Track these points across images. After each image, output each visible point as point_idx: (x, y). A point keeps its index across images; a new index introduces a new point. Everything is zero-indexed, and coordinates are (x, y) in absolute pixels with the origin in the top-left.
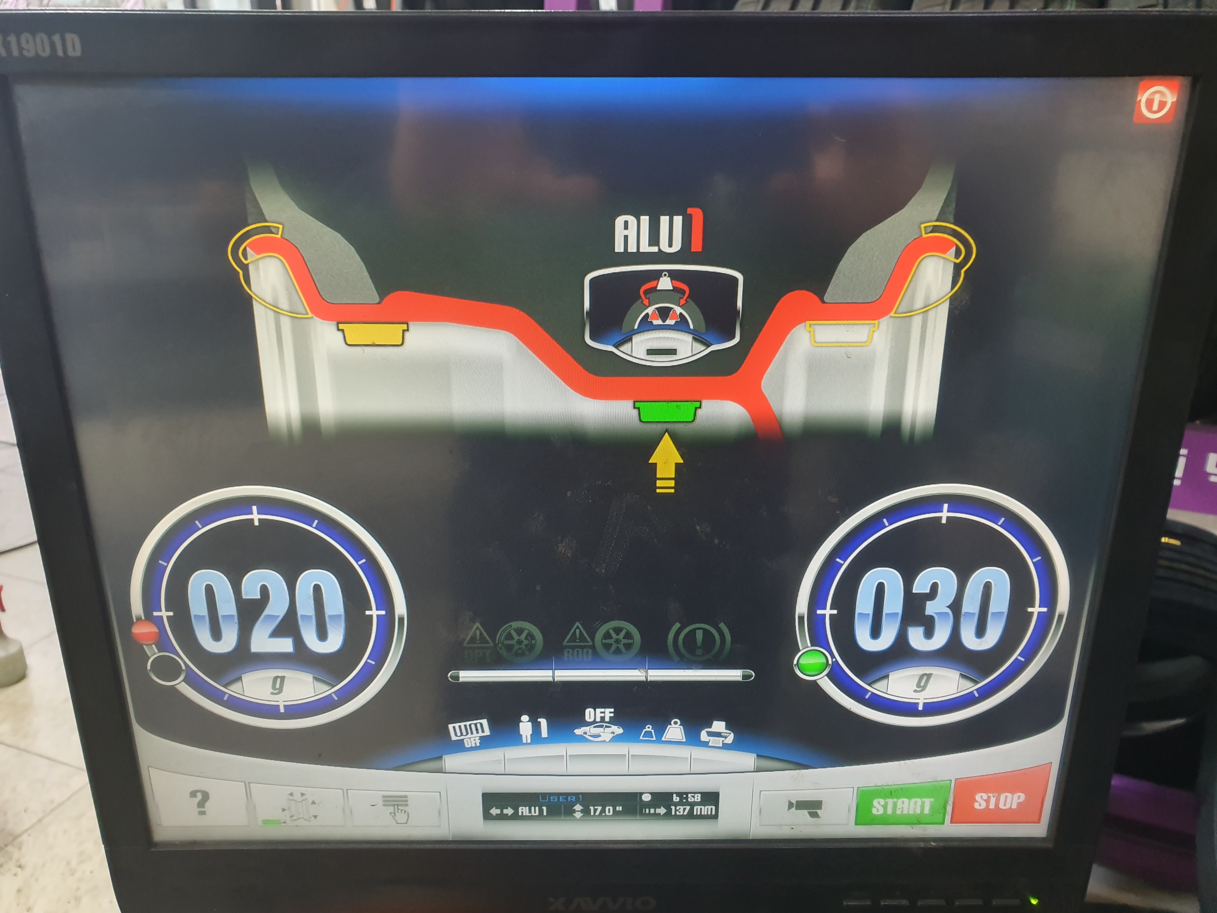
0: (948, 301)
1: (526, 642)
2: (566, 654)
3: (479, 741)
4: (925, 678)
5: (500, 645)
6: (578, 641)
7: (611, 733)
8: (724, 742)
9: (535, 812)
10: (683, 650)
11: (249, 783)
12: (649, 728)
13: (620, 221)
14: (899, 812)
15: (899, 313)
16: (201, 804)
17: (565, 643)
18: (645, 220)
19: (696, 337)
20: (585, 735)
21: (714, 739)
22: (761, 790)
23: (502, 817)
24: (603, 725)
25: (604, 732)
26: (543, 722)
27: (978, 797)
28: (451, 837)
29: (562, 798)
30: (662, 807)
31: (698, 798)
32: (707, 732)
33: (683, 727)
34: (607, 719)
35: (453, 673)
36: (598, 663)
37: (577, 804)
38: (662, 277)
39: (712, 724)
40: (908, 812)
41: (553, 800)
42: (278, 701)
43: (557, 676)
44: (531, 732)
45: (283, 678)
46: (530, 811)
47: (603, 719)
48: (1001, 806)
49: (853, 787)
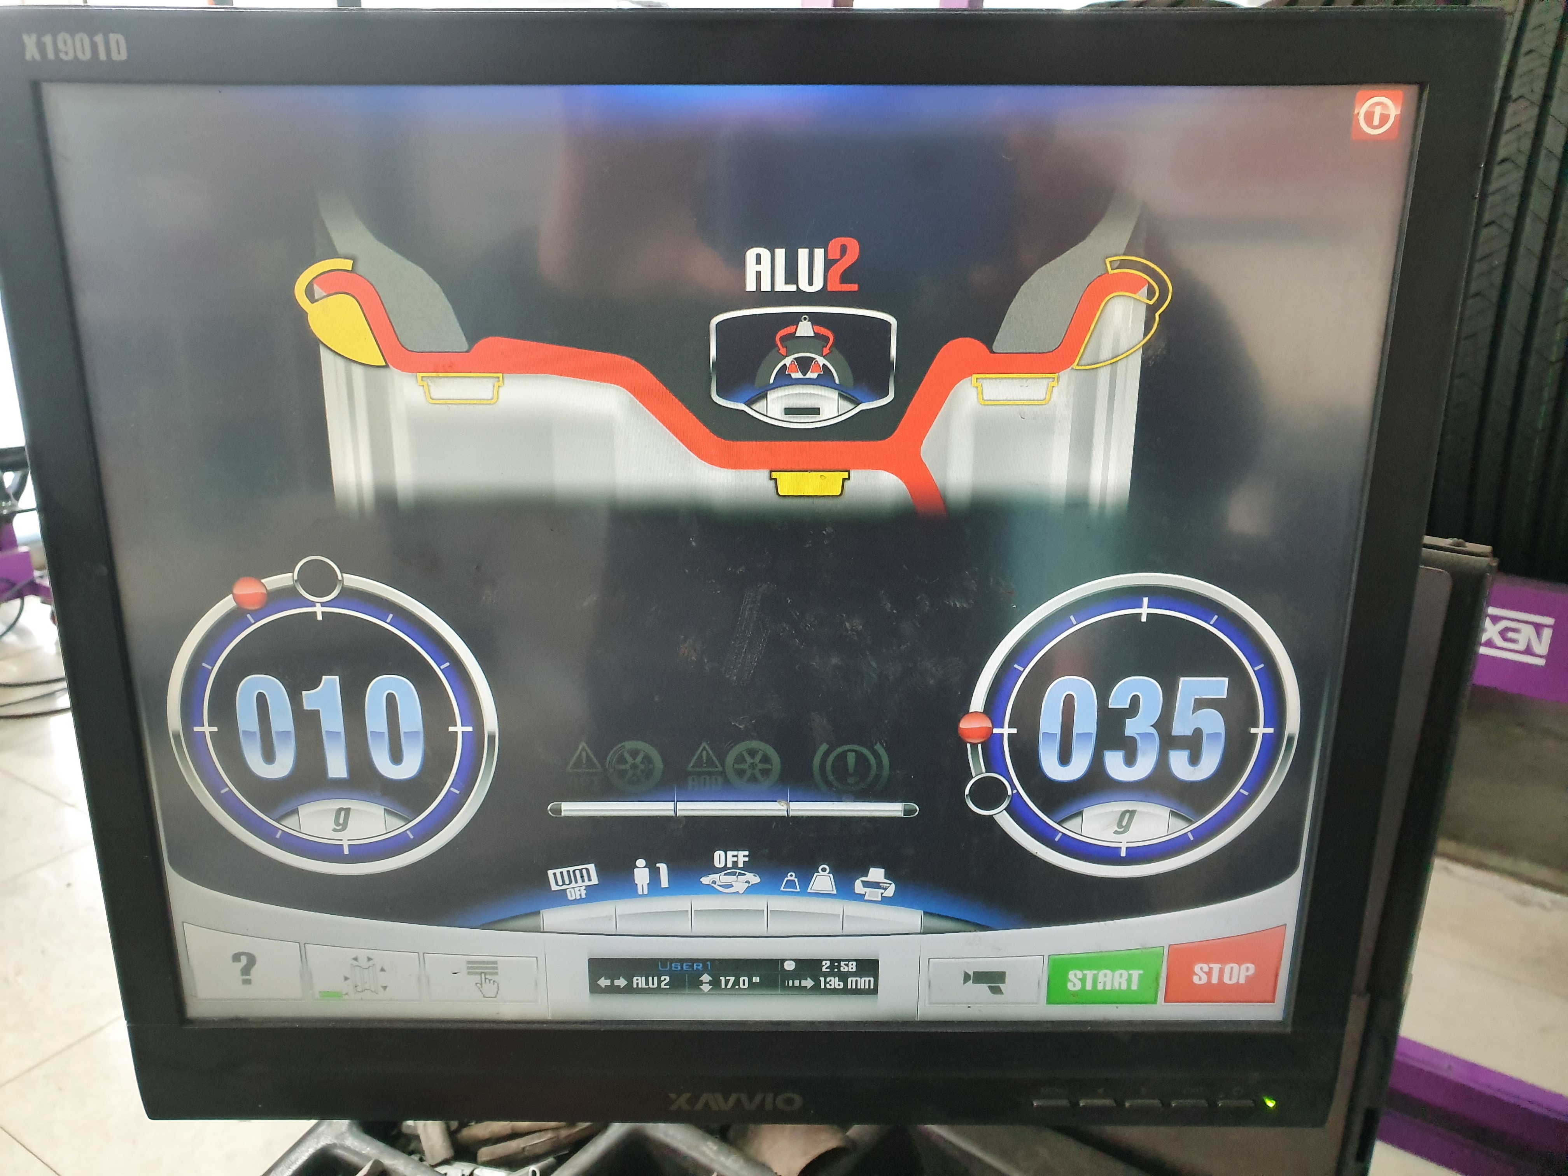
0: (1140, 352)
1: (642, 767)
2: (690, 782)
3: (585, 892)
4: (1128, 815)
5: (611, 771)
6: (705, 766)
7: (746, 882)
8: (883, 895)
9: (653, 984)
10: (831, 778)
12: (791, 876)
13: (751, 255)
14: (1100, 987)
15: (1082, 365)
16: (246, 970)
17: (689, 769)
18: (780, 253)
19: (842, 393)
20: (713, 885)
21: (870, 892)
22: (930, 957)
23: (613, 990)
24: (736, 872)
25: (736, 881)
26: (663, 867)
27: (1197, 968)
28: (550, 1015)
29: (687, 965)
30: (808, 979)
31: (853, 967)
32: (862, 881)
33: (833, 875)
34: (741, 865)
35: (553, 805)
36: (728, 793)
37: (704, 974)
38: (802, 321)
39: (868, 872)
40: (1112, 987)
41: (675, 968)
42: (342, 840)
43: (679, 810)
44: (648, 882)
45: (348, 811)
46: (647, 983)
47: (735, 864)
48: (1226, 980)
49: (1043, 954)
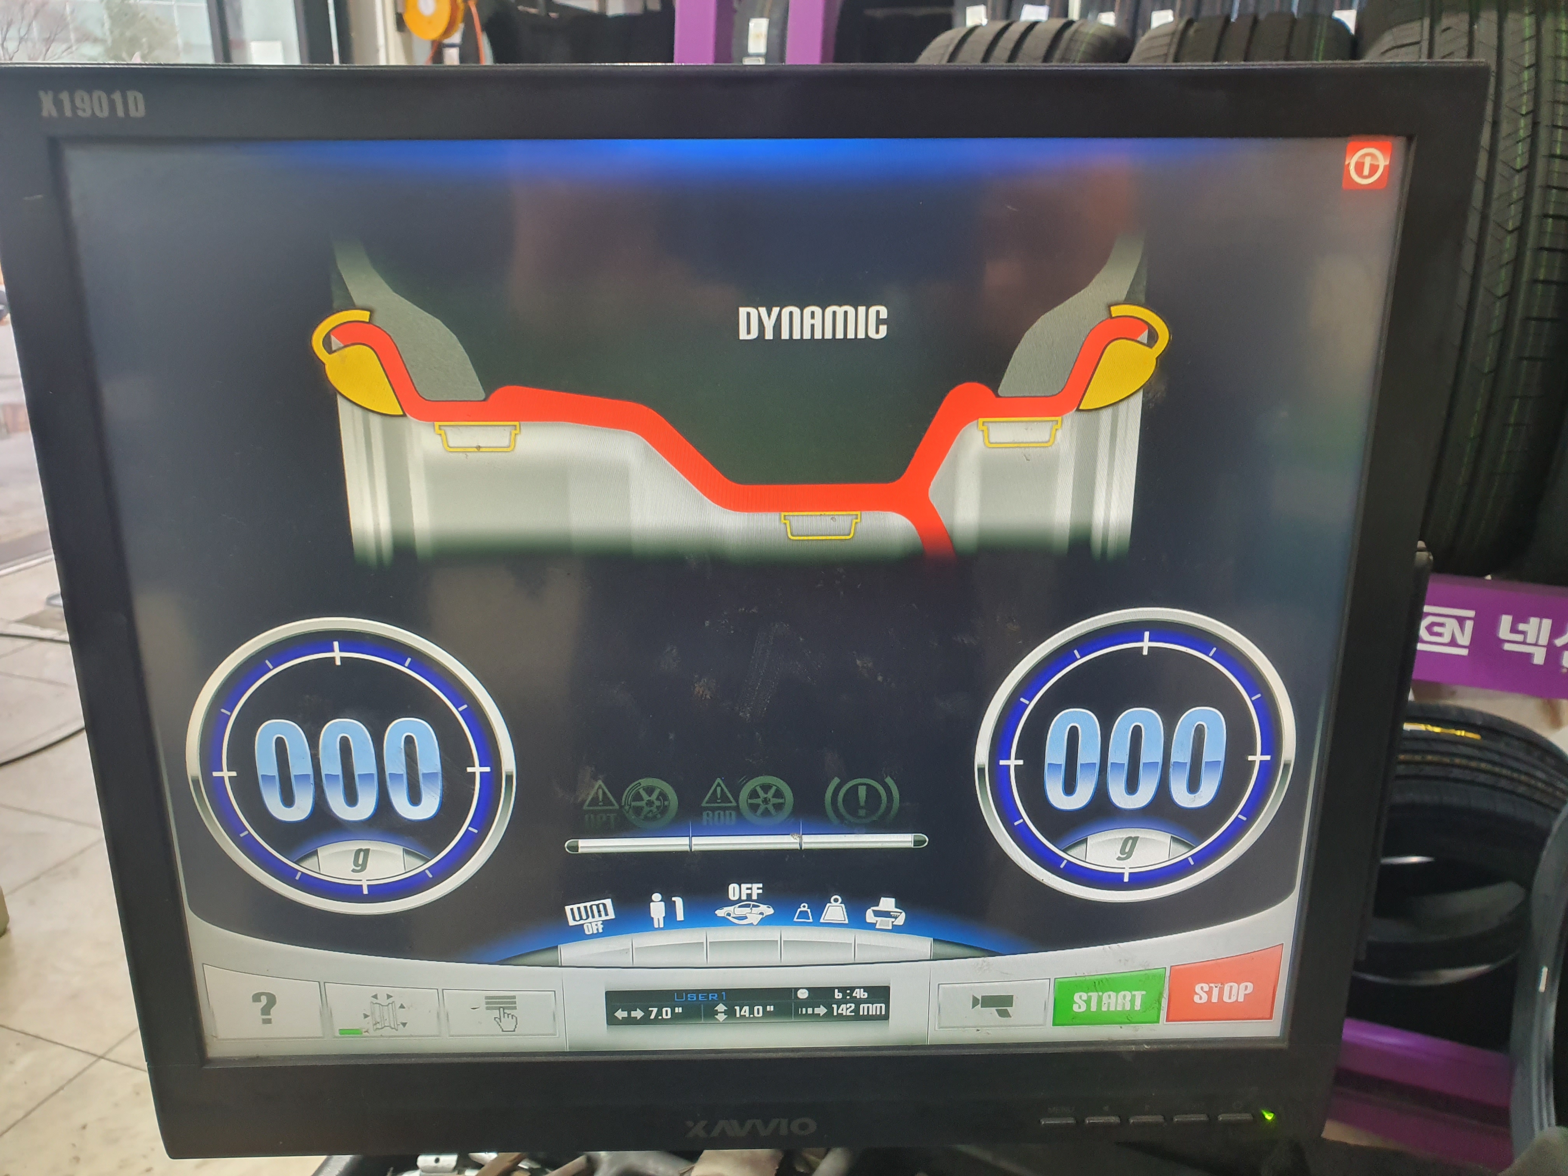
0: (1142, 391)
1: (657, 803)
2: (705, 817)
3: (602, 926)
4: (1130, 842)
5: (627, 807)
6: (719, 801)
7: (760, 914)
8: (894, 923)
9: (667, 1014)
10: (843, 812)
11: (325, 983)
12: (804, 907)
14: (1104, 1009)
16: (266, 1010)
17: (704, 804)
20: (728, 917)
21: (881, 921)
22: (940, 983)
23: (630, 1021)
24: (750, 904)
25: (751, 913)
26: (678, 901)
27: (1198, 989)
28: (568, 1047)
29: (702, 996)
30: (821, 1006)
31: (864, 994)
32: (874, 911)
33: (845, 905)
34: (755, 897)
35: (570, 842)
36: (741, 827)
37: (719, 1004)
39: (879, 902)
40: (1116, 1008)
41: (691, 998)
42: (361, 880)
43: (695, 845)
44: (664, 915)
45: (367, 851)
46: (661, 1014)
47: (749, 896)
48: (1226, 999)
49: (1049, 978)
